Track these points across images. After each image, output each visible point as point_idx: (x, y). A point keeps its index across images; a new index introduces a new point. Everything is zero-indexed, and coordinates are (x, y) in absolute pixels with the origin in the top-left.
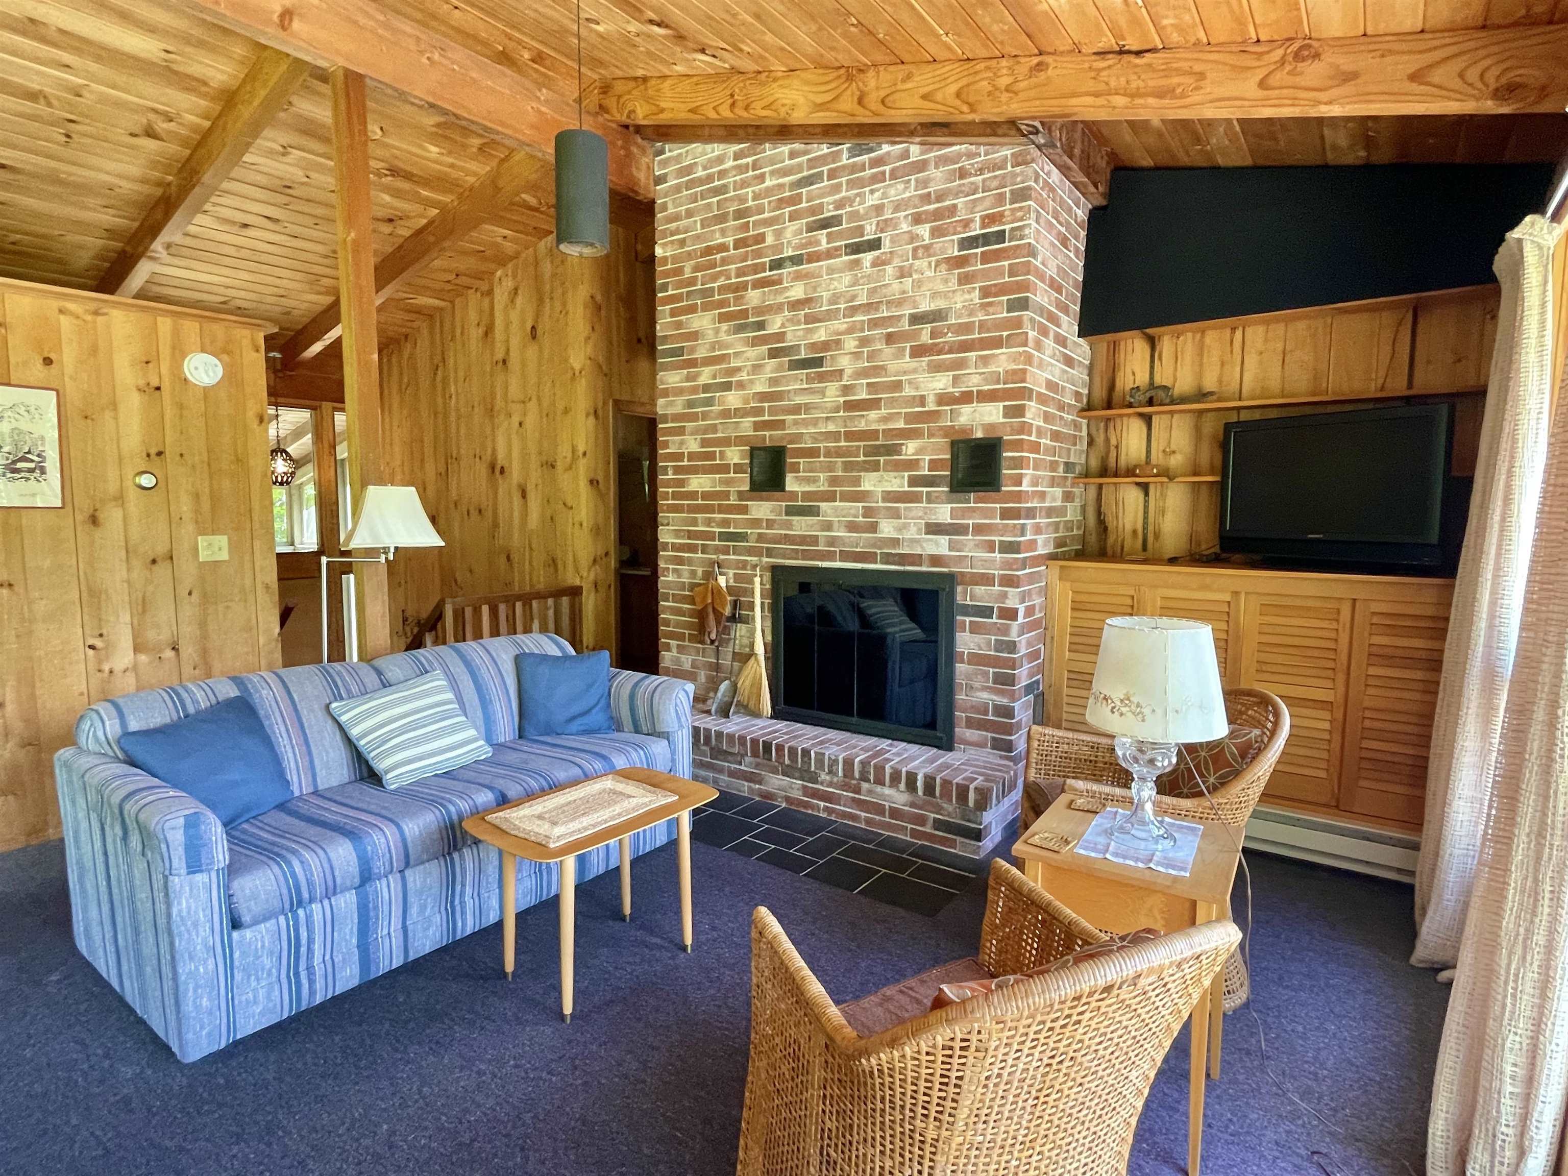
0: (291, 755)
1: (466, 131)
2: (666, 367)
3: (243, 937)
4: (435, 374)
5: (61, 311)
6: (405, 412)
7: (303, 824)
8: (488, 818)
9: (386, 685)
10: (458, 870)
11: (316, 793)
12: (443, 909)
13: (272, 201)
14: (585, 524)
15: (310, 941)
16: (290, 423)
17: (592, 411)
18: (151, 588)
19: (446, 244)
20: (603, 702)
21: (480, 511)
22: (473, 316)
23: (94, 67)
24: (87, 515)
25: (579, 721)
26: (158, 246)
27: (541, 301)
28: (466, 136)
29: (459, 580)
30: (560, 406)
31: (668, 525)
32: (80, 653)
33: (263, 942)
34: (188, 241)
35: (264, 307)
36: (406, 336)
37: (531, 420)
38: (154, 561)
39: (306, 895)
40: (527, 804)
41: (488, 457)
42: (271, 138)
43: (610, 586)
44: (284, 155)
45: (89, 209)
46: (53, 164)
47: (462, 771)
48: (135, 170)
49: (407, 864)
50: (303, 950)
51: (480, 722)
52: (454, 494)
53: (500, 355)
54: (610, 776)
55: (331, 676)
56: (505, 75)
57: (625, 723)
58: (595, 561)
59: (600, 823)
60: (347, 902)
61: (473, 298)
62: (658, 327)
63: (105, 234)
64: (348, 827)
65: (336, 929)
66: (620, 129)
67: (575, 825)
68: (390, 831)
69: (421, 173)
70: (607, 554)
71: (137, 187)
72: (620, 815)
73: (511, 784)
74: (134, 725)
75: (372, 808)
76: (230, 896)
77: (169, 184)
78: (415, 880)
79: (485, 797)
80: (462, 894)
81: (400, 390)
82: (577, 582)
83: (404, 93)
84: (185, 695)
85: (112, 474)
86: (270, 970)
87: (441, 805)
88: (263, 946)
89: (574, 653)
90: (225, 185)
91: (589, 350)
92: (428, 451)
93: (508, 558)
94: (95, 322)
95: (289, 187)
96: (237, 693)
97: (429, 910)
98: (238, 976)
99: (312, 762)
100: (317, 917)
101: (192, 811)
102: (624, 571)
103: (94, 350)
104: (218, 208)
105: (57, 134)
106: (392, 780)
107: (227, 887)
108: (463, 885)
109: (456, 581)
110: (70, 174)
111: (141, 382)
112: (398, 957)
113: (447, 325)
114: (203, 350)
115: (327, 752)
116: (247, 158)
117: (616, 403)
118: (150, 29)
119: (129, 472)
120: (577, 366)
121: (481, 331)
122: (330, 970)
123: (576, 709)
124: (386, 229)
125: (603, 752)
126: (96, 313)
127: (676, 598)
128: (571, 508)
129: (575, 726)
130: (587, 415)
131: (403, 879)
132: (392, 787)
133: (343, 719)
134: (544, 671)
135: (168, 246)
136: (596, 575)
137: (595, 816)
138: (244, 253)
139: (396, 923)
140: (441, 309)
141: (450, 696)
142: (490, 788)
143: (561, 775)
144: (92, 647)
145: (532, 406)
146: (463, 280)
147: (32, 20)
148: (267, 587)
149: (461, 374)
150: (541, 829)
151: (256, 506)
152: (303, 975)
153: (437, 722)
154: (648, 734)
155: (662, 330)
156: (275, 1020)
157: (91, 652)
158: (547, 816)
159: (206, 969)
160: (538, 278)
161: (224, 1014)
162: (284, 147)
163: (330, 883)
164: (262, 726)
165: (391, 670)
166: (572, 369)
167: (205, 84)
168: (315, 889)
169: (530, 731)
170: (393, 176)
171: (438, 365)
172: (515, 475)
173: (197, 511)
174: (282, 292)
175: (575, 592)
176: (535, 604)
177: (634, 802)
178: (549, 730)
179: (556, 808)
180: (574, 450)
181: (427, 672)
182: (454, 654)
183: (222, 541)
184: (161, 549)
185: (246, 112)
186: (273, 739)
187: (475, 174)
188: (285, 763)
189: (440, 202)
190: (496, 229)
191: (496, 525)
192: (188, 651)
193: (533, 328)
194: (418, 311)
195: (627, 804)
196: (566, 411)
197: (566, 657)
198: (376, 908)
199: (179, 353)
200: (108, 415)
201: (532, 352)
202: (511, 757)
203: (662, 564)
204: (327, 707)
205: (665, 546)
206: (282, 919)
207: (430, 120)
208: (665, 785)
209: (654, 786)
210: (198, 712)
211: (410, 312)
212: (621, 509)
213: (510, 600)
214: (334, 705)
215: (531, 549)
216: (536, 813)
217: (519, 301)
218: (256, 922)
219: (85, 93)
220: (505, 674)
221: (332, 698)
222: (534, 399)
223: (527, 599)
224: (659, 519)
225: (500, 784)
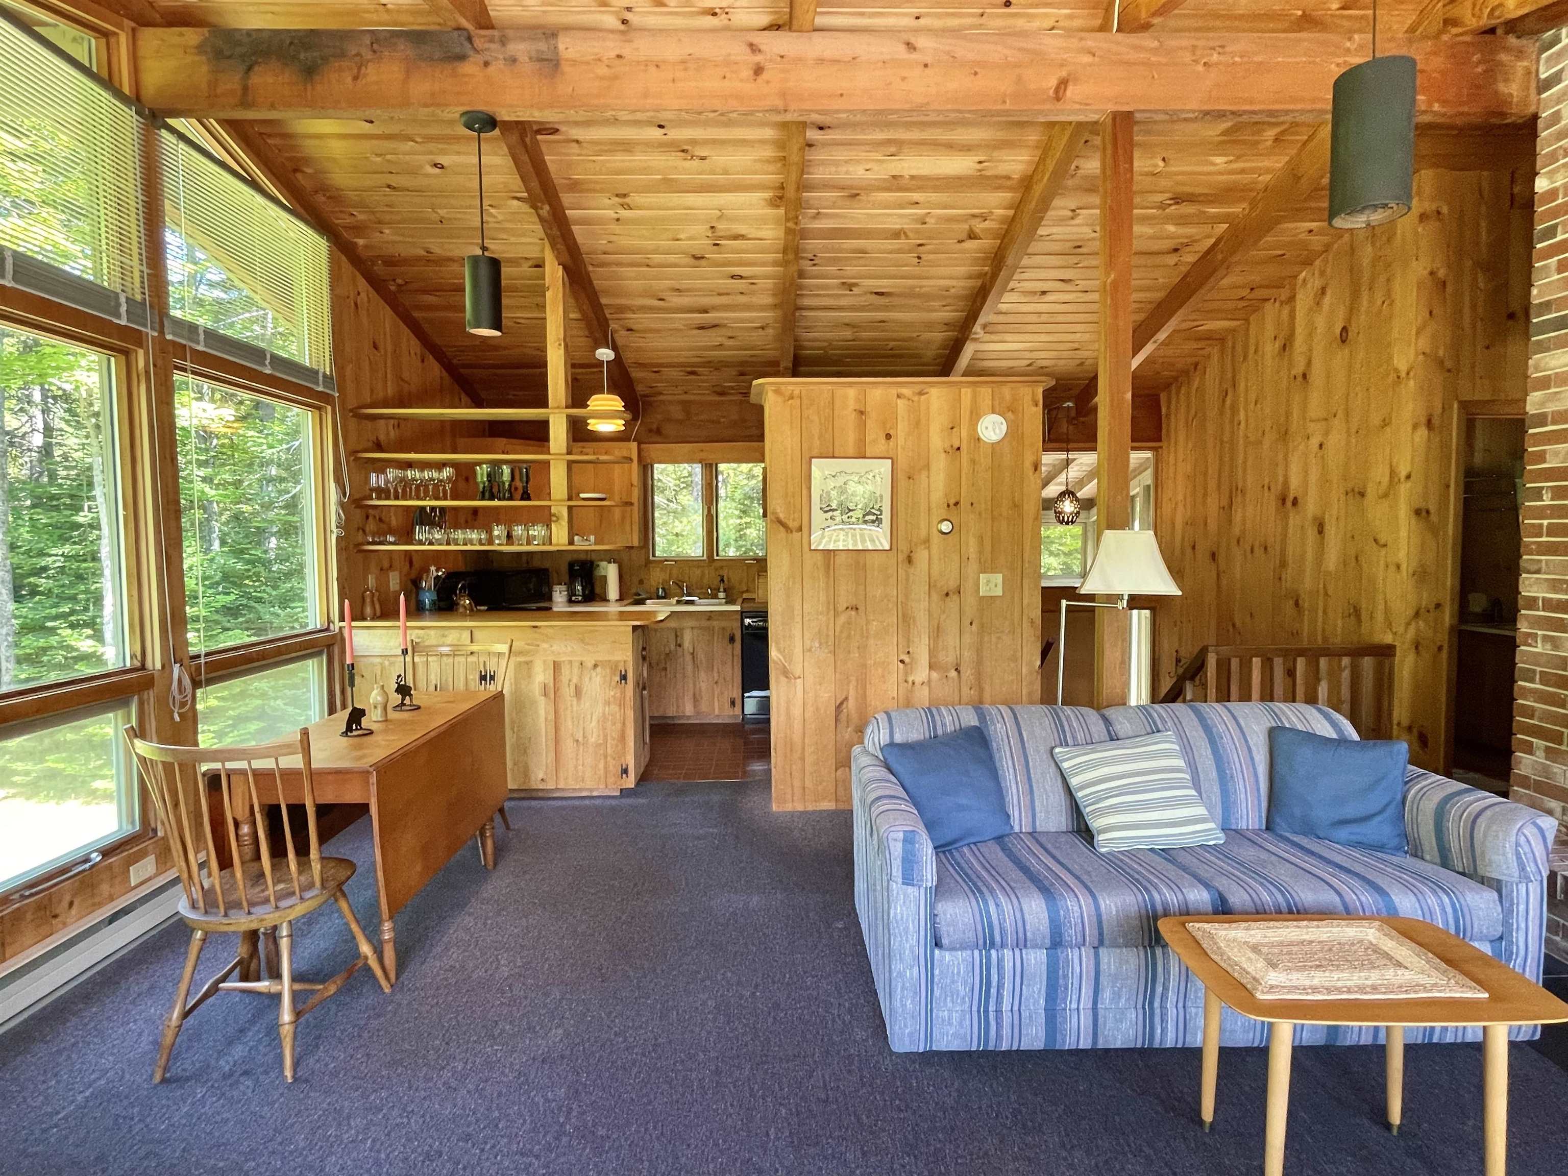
0: (1015, 791)
1: (1258, 126)
2: (1543, 347)
3: (943, 957)
4: (1224, 401)
5: (898, 396)
6: (1190, 445)
7: (1010, 864)
8: (1189, 926)
9: (1113, 738)
10: (1160, 969)
11: (1032, 834)
12: (1140, 1006)
13: (1065, 264)
14: (1404, 567)
15: (1000, 987)
16: (1087, 465)
17: (1423, 420)
18: (943, 617)
19: (1235, 258)
20: (1390, 811)
21: (1266, 548)
22: (1270, 329)
23: (934, 197)
24: (905, 556)
25: (1355, 828)
26: (977, 328)
27: (1355, 295)
28: (1259, 132)
29: (1238, 623)
30: (1376, 420)
31: (1538, 572)
32: (895, 666)
33: (959, 969)
34: (1001, 318)
35: (1062, 362)
36: (1196, 365)
37: (1336, 439)
38: (947, 594)
39: (998, 938)
40: (1244, 925)
41: (1277, 488)
42: (1061, 205)
43: (1440, 648)
44: (1072, 218)
45: (935, 311)
46: (910, 282)
47: (1183, 853)
48: (962, 270)
49: (1101, 942)
50: (993, 991)
51: (1216, 798)
52: (1237, 530)
53: (1299, 369)
54: (1377, 923)
55: (1060, 720)
56: (1300, 40)
57: (1426, 848)
58: (1417, 614)
59: (1339, 990)
60: (1037, 958)
61: (1270, 309)
62: (1535, 291)
63: (945, 328)
64: (1046, 882)
65: (1025, 982)
66: (1478, 38)
67: (1299, 978)
68: (1085, 900)
69: (1206, 191)
70: (1438, 606)
71: (962, 283)
72: (1375, 988)
73: (1235, 887)
74: (898, 738)
75: (1076, 868)
76: (936, 915)
77: (986, 274)
78: (1109, 963)
79: (1199, 896)
80: (1164, 997)
81: (1187, 422)
82: (1388, 639)
83: (1175, 112)
84: (937, 717)
85: (923, 525)
86: (964, 998)
87: (1146, 889)
88: (959, 972)
89: (1355, 736)
90: (1025, 261)
91: (1424, 343)
92: (1212, 484)
93: (1297, 604)
94: (919, 401)
95: (1079, 247)
96: (977, 724)
97: (1123, 1000)
98: (937, 993)
99: (1032, 802)
100: (1008, 965)
101: (911, 828)
102: (1464, 627)
103: (918, 424)
104: (1022, 284)
105: (911, 258)
106: (1106, 842)
107: (933, 907)
108: (1165, 988)
109: (1234, 625)
110: (921, 287)
111: (947, 445)
112: (1085, 1039)
113: (1239, 348)
114: (993, 412)
115: (1048, 796)
116: (1041, 231)
117: (1464, 405)
118: (967, 148)
119: (935, 521)
120: (1403, 367)
121: (1278, 344)
122: (1016, 1022)
123: (1350, 811)
124: (1172, 260)
125: (1379, 882)
126: (921, 393)
127: (1546, 679)
128: (1385, 546)
129: (1343, 833)
130: (1415, 427)
131: (1097, 956)
132: (1103, 850)
133: (1065, 765)
134: (1306, 752)
135: (984, 326)
136: (1418, 630)
137: (1336, 976)
138: (1044, 318)
139: (1086, 1002)
140: (1233, 330)
141: (1180, 763)
142: (1207, 886)
143: (1307, 895)
144: (902, 661)
145: (1338, 423)
146: (1259, 293)
147: (894, 177)
148: (1032, 622)
149: (1252, 397)
150: (1254, 966)
151: (1027, 548)
152: (992, 1015)
153: (1163, 789)
154: (1463, 874)
155: (1540, 295)
156: (964, 1048)
157: (901, 665)
158: (1265, 950)
159: (911, 974)
160: (1354, 271)
161: (923, 1022)
162: (1073, 211)
163: (1021, 935)
164: (991, 757)
165: (1120, 723)
166: (1396, 370)
167: (1008, 178)
168: (1006, 934)
169: (1280, 823)
170: (1178, 203)
171: (1226, 391)
172: (1311, 507)
173: (981, 552)
174: (1076, 345)
175: (1385, 652)
176: (1323, 662)
177: (1404, 976)
178: (1309, 829)
179: (1281, 944)
180: (1393, 473)
181: (1158, 731)
182: (1193, 716)
183: (998, 578)
184: (952, 584)
185: (1038, 190)
186: (1000, 772)
187: (1268, 171)
188: (1008, 799)
189: (1228, 215)
190: (1299, 224)
191: (1283, 564)
192: (968, 673)
193: (1345, 329)
194: (1209, 337)
195: (1391, 975)
196: (1385, 423)
197: (1342, 742)
198: (1065, 976)
199: (975, 416)
200: (924, 474)
201: (1341, 356)
202: (1248, 853)
203: (1523, 627)
204: (1052, 749)
205: (1532, 603)
206: (976, 953)
207: (1214, 131)
208: (1468, 967)
209: (1449, 962)
210: (945, 734)
211: (1200, 339)
212: (1465, 548)
213: (1290, 655)
214: (1057, 750)
215: (1326, 594)
216: (1253, 941)
217: (1327, 300)
218: (953, 949)
219: (927, 220)
220: (1254, 748)
221: (1058, 742)
222: (1340, 414)
223: (1314, 655)
224: (1522, 564)
225: (1222, 884)
